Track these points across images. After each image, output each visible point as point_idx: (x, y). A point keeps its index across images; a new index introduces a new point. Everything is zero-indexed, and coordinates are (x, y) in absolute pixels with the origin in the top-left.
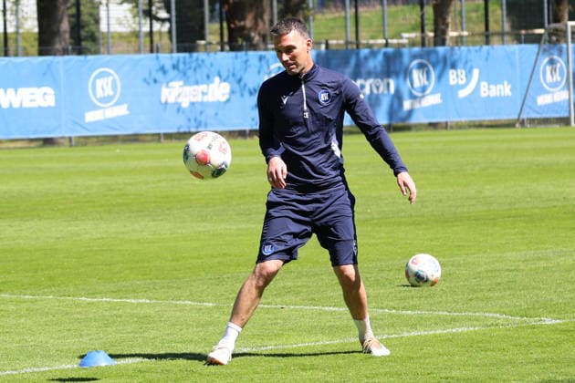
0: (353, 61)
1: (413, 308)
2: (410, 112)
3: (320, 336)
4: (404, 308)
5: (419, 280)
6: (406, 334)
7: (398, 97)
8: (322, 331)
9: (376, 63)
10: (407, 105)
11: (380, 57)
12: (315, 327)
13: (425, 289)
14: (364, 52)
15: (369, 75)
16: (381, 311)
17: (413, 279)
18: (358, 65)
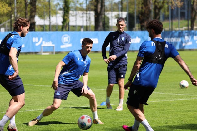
0: (171, 34)
1: (181, 93)
2: (185, 46)
3: (158, 100)
4: (179, 93)
5: (183, 87)
6: (179, 100)
7: (182, 42)
8: (159, 98)
9: (177, 34)
10: (184, 44)
11: (177, 33)
12: (157, 97)
13: (184, 89)
14: (174, 31)
15: (175, 37)
16: (173, 94)
17: (182, 87)
18: (172, 34)
